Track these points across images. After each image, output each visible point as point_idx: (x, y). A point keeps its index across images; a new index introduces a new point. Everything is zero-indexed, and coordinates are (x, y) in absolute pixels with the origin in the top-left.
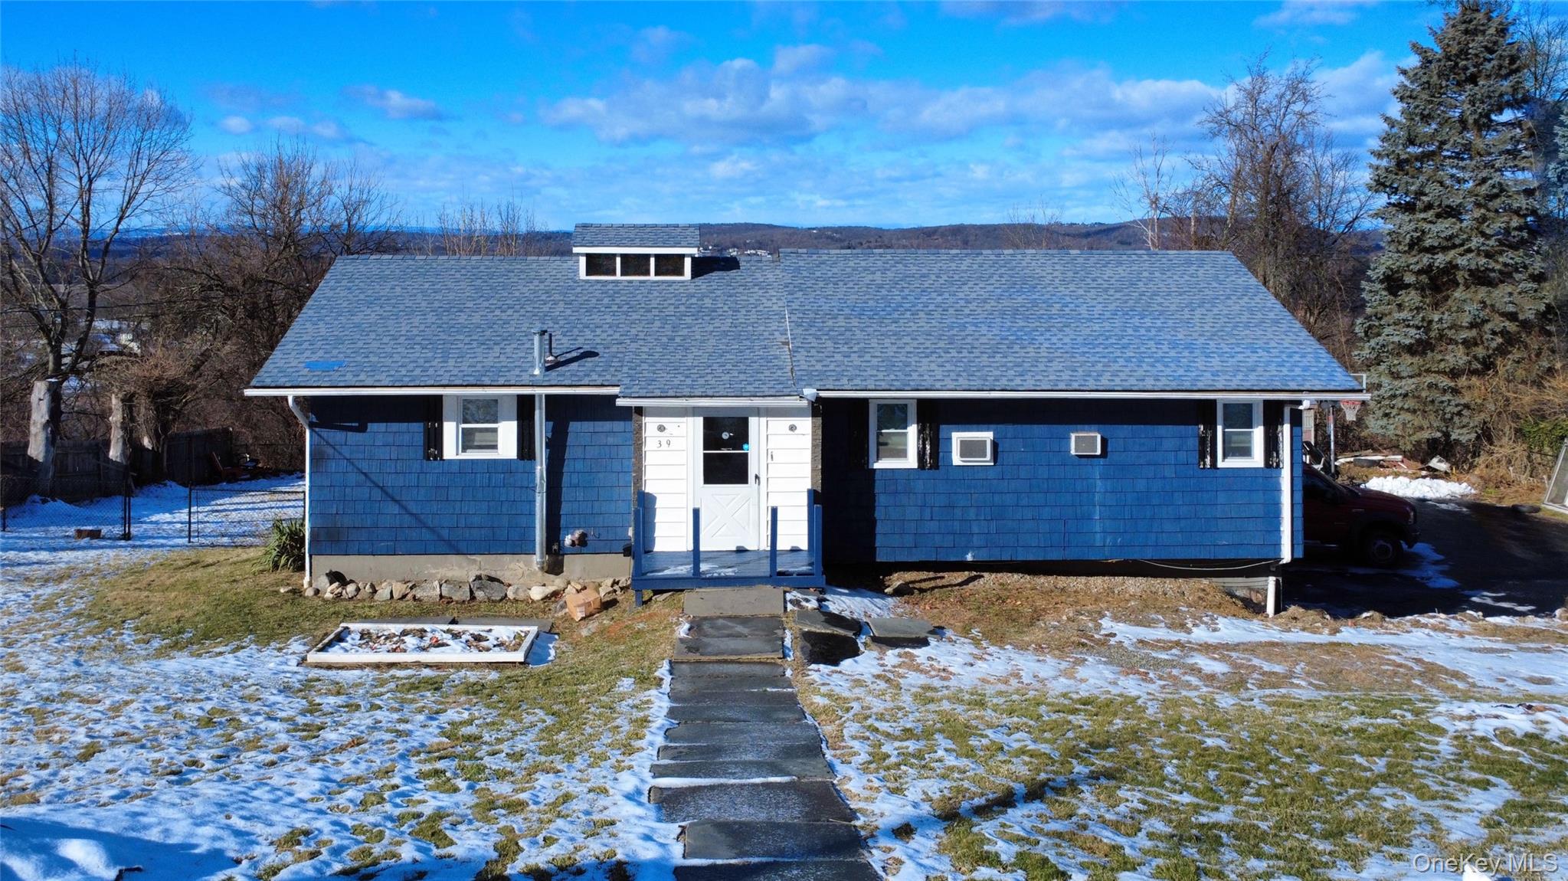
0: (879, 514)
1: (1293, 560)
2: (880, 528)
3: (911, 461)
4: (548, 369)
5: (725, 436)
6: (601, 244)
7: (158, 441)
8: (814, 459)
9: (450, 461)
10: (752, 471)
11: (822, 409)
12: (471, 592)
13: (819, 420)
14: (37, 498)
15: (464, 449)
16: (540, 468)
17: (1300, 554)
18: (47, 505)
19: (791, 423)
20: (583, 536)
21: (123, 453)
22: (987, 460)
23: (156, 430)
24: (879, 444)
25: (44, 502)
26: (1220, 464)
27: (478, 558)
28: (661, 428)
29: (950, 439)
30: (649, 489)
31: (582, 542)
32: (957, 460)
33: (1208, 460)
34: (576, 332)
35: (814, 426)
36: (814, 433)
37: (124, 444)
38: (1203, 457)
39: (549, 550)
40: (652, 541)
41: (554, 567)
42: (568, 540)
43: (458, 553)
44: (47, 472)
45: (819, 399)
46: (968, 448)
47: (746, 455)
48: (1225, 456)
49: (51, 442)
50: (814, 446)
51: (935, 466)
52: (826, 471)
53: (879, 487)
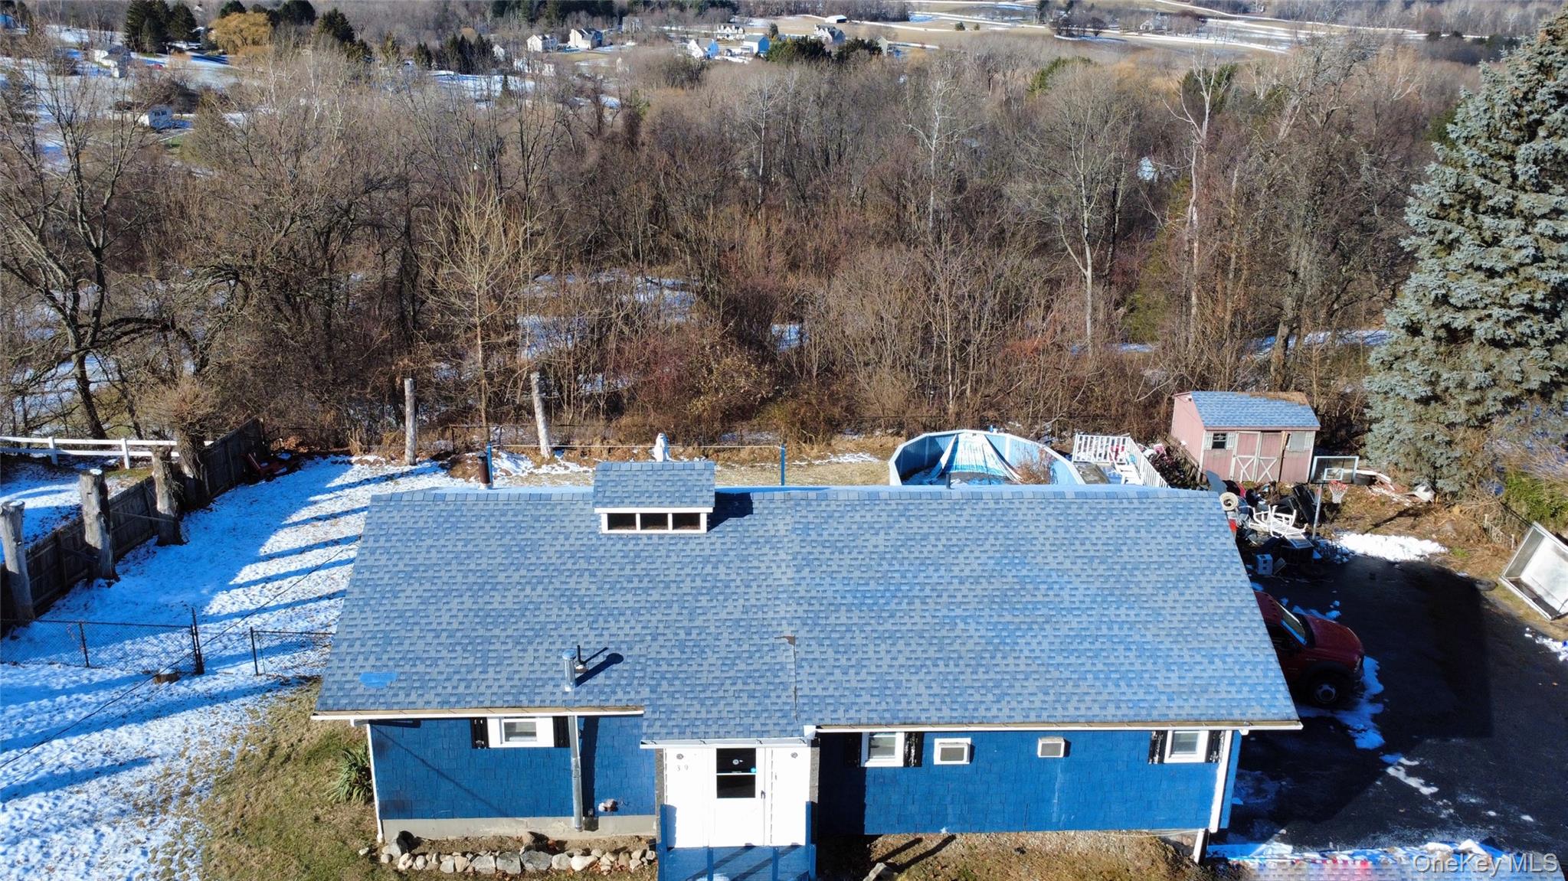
0: (868, 800)
1: (1220, 830)
2: (868, 811)
3: (897, 760)
4: (579, 682)
5: (736, 762)
6: (621, 503)
7: (198, 470)
8: (812, 779)
9: (496, 750)
10: (759, 787)
11: (823, 742)
12: (522, 865)
13: (818, 749)
14: (102, 581)
15: (507, 740)
16: (575, 760)
17: (1225, 825)
18: (113, 588)
19: (793, 751)
20: (615, 804)
21: (170, 507)
22: (965, 761)
23: (195, 460)
24: (870, 747)
25: (110, 585)
26: (1167, 760)
27: (525, 820)
28: (680, 757)
29: (933, 744)
30: (670, 801)
31: (614, 809)
32: (937, 760)
33: (1156, 758)
34: (601, 623)
35: (813, 753)
36: (812, 759)
37: (170, 498)
38: (1152, 755)
39: (585, 814)
40: (674, 840)
41: (592, 825)
42: (601, 807)
43: (506, 815)
44: (107, 556)
45: (817, 734)
46: (946, 754)
47: (753, 777)
48: (1172, 752)
49: (106, 529)
50: (812, 770)
51: (919, 764)
52: (821, 787)
53: (869, 781)
